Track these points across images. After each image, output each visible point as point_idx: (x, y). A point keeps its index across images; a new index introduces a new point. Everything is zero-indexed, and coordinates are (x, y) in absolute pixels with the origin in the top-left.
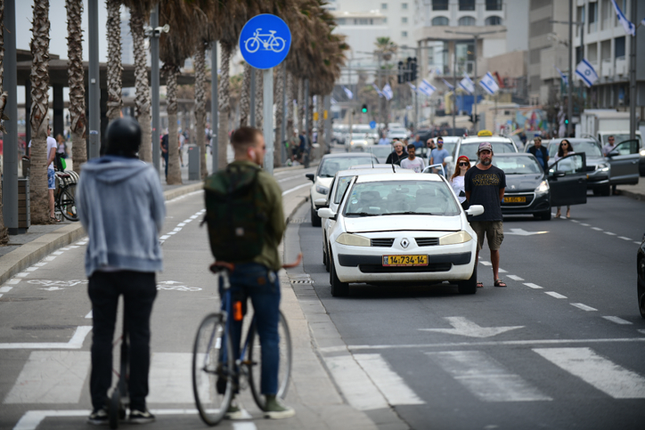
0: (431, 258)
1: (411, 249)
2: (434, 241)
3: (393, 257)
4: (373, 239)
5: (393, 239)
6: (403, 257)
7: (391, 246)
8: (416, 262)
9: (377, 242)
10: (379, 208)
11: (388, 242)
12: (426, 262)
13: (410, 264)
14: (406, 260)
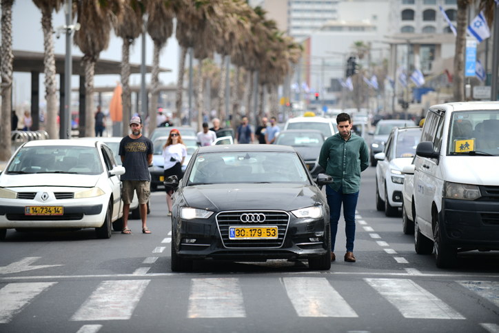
0: (65, 209)
1: (50, 201)
2: (69, 195)
3: (34, 208)
4: (19, 193)
5: (36, 193)
6: (42, 208)
7: (33, 199)
8: (53, 212)
9: (22, 195)
10: (39, 168)
11: (31, 196)
12: (61, 212)
13: (48, 214)
14: (45, 210)
